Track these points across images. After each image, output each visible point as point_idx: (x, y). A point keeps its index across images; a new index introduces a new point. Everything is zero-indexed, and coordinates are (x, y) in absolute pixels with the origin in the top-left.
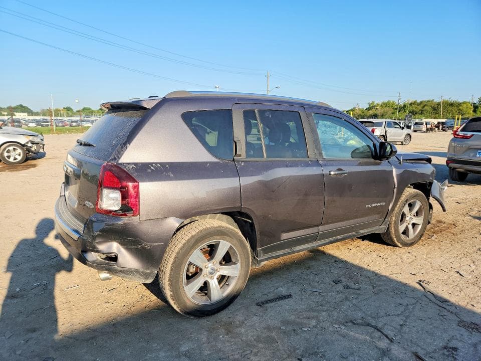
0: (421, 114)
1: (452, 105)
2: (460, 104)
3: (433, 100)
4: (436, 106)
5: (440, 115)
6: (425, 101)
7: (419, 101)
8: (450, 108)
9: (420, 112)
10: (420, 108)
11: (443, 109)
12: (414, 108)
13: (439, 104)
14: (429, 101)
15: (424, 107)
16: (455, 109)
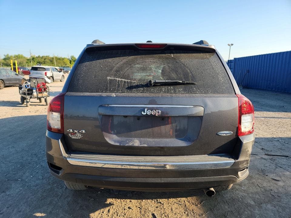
0: (44, 63)
1: (59, 59)
2: (63, 59)
3: (49, 56)
4: (52, 59)
5: (55, 64)
6: (45, 56)
7: (41, 56)
8: (59, 61)
9: (44, 62)
10: (43, 60)
11: (56, 61)
12: (40, 60)
13: (53, 58)
14: (46, 56)
15: (45, 59)
16: (61, 61)
